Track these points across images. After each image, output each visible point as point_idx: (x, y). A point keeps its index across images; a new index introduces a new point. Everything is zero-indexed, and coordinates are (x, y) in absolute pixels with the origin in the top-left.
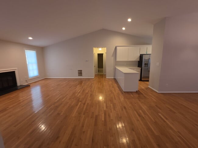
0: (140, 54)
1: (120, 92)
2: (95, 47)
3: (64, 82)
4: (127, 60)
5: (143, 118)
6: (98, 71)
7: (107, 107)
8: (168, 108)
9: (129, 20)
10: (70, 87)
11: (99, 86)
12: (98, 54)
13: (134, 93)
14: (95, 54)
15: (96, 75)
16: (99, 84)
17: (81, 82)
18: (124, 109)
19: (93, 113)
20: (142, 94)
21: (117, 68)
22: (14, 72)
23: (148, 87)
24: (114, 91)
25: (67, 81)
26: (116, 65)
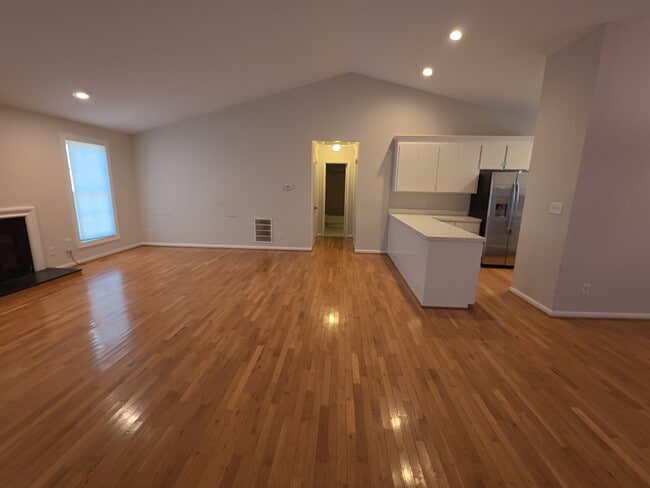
0: (481, 171)
1: (407, 308)
2: (319, 139)
3: (207, 263)
4: (432, 190)
5: (514, 424)
6: (326, 224)
7: (363, 371)
8: (604, 382)
9: (456, 35)
10: (227, 283)
11: (330, 280)
12: (327, 165)
13: (460, 311)
14: (317, 166)
15: (318, 241)
16: (331, 275)
17: (266, 261)
18: (430, 382)
19: (310, 396)
20: (492, 319)
21: (398, 217)
22: (23, 219)
23: (509, 292)
24: (386, 304)
25: (216, 259)
26: (391, 206)
